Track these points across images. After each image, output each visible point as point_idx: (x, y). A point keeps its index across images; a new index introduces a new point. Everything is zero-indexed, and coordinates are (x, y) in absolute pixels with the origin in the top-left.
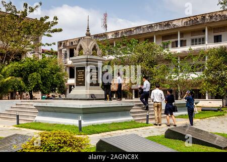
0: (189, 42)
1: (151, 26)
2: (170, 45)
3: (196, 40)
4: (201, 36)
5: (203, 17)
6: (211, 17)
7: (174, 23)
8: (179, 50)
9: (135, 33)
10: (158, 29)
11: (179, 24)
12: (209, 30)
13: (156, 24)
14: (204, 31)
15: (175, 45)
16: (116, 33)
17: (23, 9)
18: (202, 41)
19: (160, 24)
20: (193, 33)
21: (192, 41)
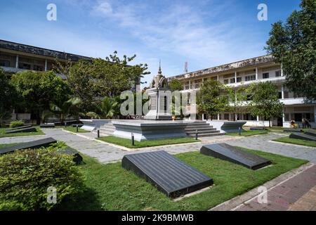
0: (243, 79)
1: (215, 69)
2: (229, 81)
3: (249, 77)
4: (252, 74)
5: (254, 60)
6: (260, 60)
7: (232, 65)
8: (236, 85)
9: (204, 73)
10: (220, 70)
11: (236, 66)
12: (258, 70)
13: (219, 67)
14: (255, 70)
15: (233, 81)
16: (191, 74)
17: (124, 59)
18: (254, 78)
19: (222, 67)
20: (246, 72)
21: (246, 78)
